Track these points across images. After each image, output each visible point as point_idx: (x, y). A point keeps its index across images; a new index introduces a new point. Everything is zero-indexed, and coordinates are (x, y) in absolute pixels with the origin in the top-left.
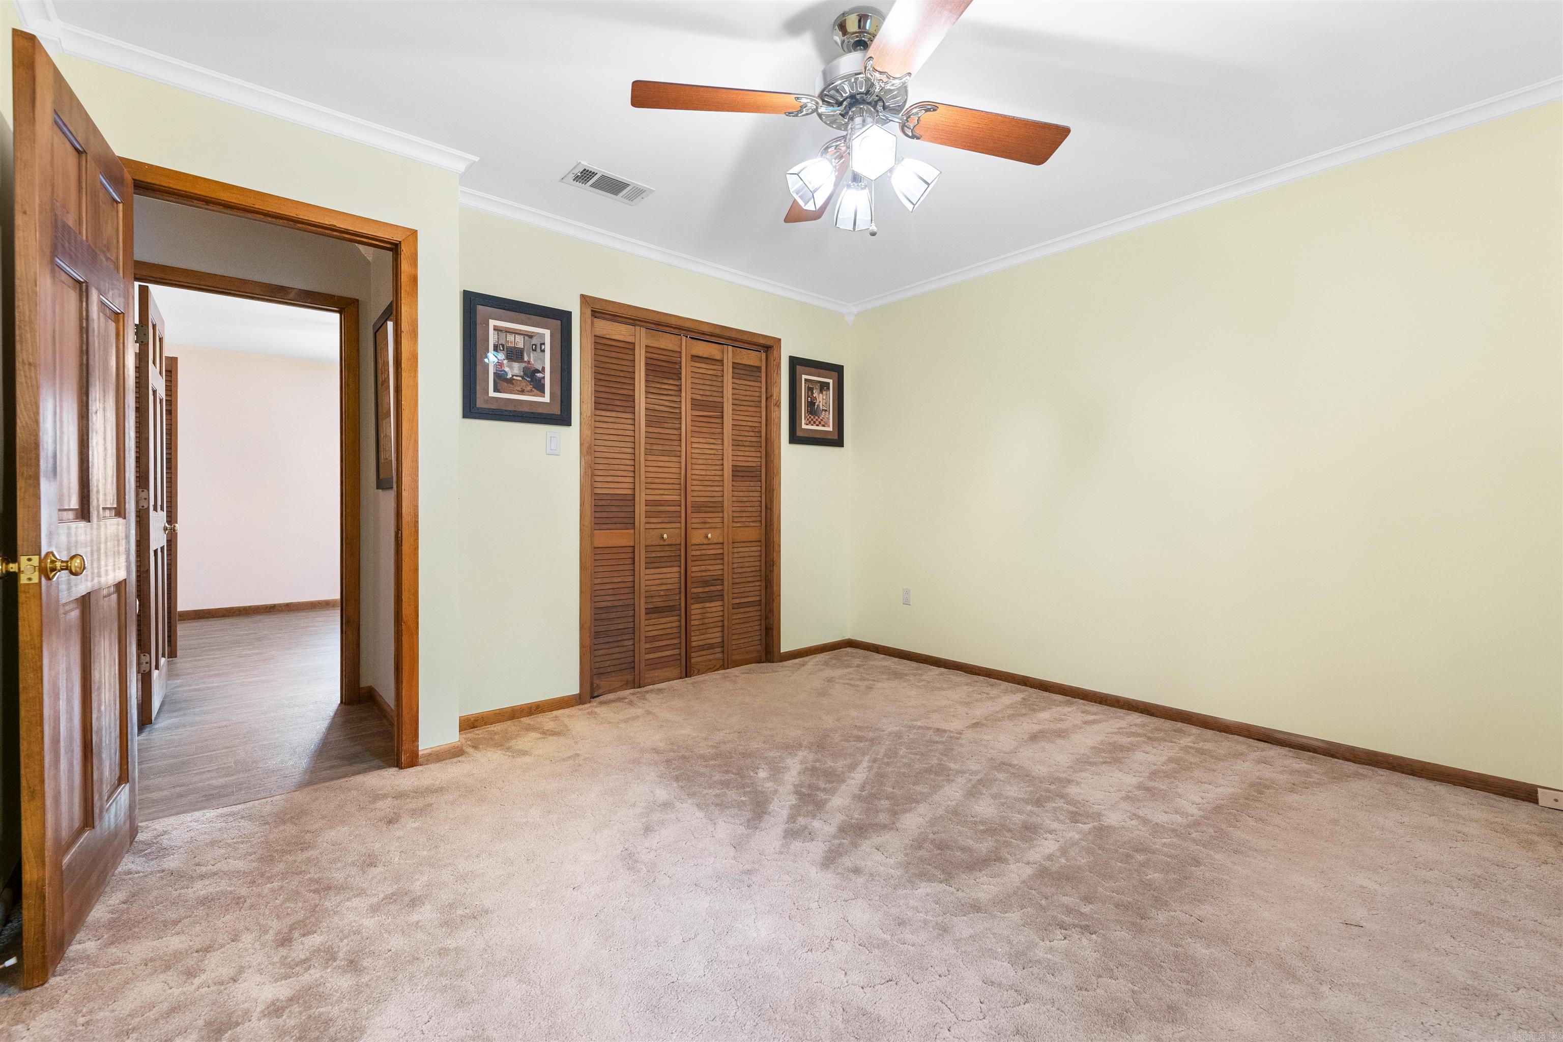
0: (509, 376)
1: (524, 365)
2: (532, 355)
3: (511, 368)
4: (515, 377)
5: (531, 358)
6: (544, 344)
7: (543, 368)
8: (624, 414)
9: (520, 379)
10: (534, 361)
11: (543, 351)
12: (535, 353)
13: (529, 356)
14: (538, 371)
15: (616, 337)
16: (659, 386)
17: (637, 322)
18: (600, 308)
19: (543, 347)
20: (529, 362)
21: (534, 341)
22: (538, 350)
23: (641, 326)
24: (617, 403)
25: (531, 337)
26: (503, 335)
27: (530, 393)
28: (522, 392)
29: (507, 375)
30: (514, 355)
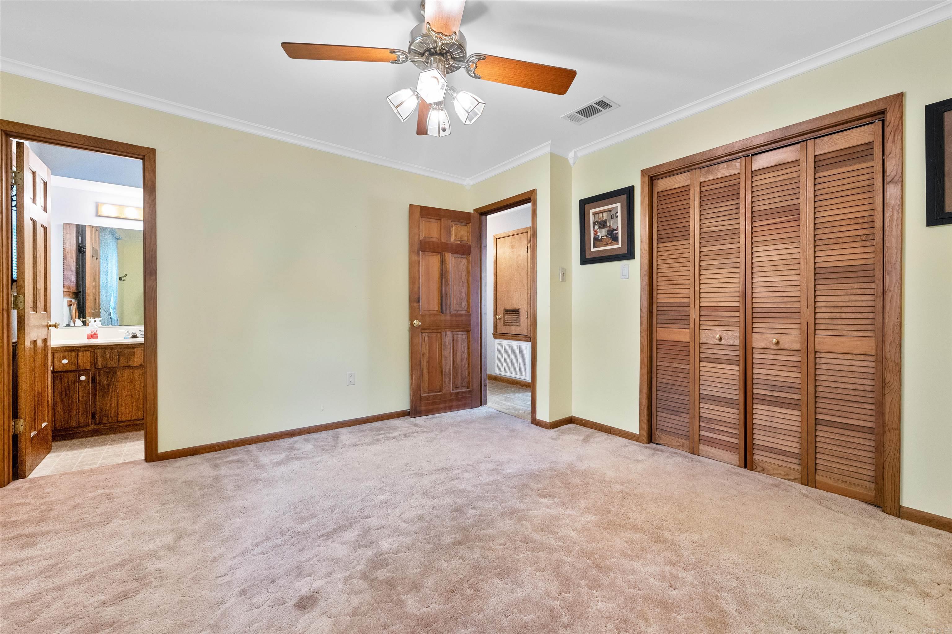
0: (600, 237)
1: (607, 229)
2: (611, 222)
3: (601, 232)
4: (603, 237)
5: (611, 224)
6: (617, 212)
7: (618, 227)
8: (682, 241)
9: (605, 237)
10: (613, 225)
11: (617, 217)
12: (613, 219)
13: (610, 223)
14: (615, 230)
15: (676, 186)
16: (715, 210)
17: (692, 167)
18: (655, 173)
19: (617, 214)
20: (610, 226)
21: (613, 213)
22: (615, 217)
23: (695, 169)
24: (676, 234)
25: (610, 211)
26: (596, 216)
27: (611, 244)
28: (607, 245)
29: (599, 237)
30: (603, 224)
